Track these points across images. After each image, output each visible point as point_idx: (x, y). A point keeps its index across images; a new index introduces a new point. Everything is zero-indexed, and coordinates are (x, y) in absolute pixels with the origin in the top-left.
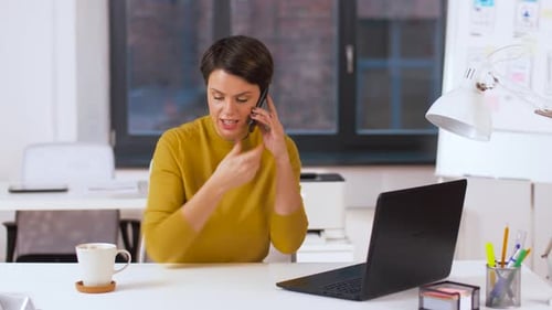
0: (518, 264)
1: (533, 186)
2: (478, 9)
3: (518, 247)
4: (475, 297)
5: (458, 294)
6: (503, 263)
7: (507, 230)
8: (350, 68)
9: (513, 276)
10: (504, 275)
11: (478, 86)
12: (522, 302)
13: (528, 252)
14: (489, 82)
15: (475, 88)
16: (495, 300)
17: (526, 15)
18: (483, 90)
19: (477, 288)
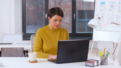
0: (107, 56)
1: (114, 43)
2: (101, 5)
3: (107, 52)
4: (98, 63)
5: (94, 62)
6: (104, 56)
7: (105, 49)
8: (74, 19)
9: (106, 58)
10: (104, 58)
11: (99, 18)
12: (108, 64)
13: (109, 53)
14: (101, 17)
15: (98, 18)
16: (102, 63)
17: (112, 6)
18: (100, 19)
19: (98, 61)
